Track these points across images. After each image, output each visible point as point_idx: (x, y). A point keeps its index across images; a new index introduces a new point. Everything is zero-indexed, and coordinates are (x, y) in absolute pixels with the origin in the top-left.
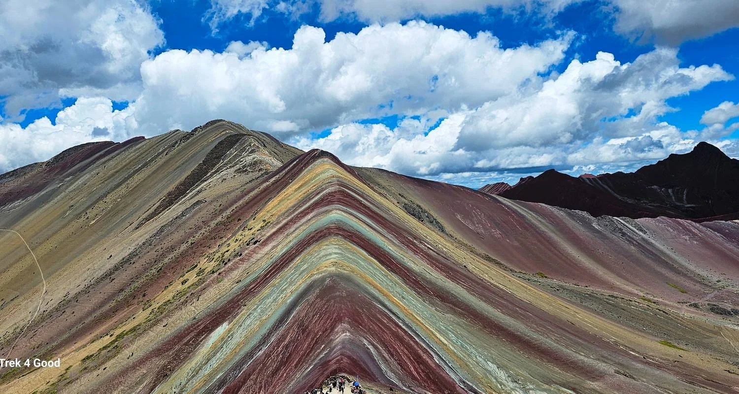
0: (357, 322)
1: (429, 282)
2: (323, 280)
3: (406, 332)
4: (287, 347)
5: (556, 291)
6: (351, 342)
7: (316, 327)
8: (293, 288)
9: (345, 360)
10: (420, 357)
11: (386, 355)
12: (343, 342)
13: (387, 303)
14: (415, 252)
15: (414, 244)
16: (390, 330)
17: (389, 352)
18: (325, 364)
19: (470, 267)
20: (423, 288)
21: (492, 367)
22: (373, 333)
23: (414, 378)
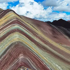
0: (25, 54)
1: (41, 44)
2: (15, 43)
3: (37, 57)
4: (6, 59)
5: (66, 48)
6: (24, 59)
7: (14, 54)
8: (7, 44)
9: (23, 63)
10: (41, 63)
11: (32, 62)
12: (22, 59)
13: (32, 49)
14: (37, 37)
15: (36, 35)
16: (33, 56)
17: (33, 61)
18: (17, 64)
19: (49, 41)
20: (40, 46)
21: (57, 65)
22: (29, 56)
23: (39, 68)
